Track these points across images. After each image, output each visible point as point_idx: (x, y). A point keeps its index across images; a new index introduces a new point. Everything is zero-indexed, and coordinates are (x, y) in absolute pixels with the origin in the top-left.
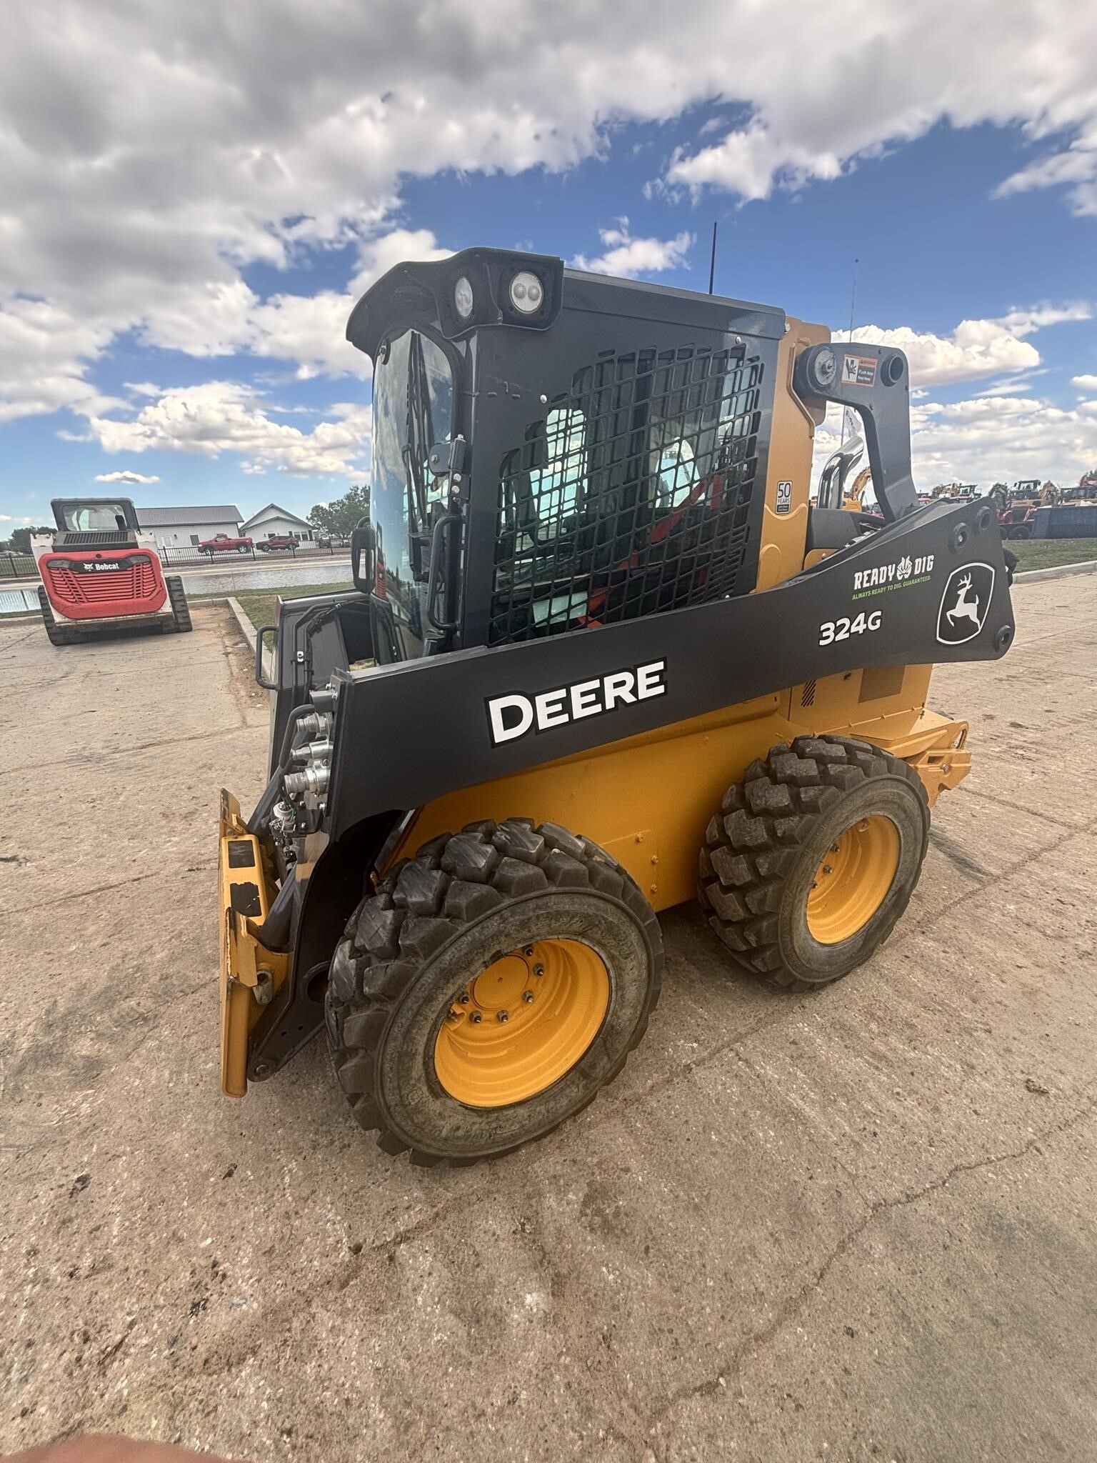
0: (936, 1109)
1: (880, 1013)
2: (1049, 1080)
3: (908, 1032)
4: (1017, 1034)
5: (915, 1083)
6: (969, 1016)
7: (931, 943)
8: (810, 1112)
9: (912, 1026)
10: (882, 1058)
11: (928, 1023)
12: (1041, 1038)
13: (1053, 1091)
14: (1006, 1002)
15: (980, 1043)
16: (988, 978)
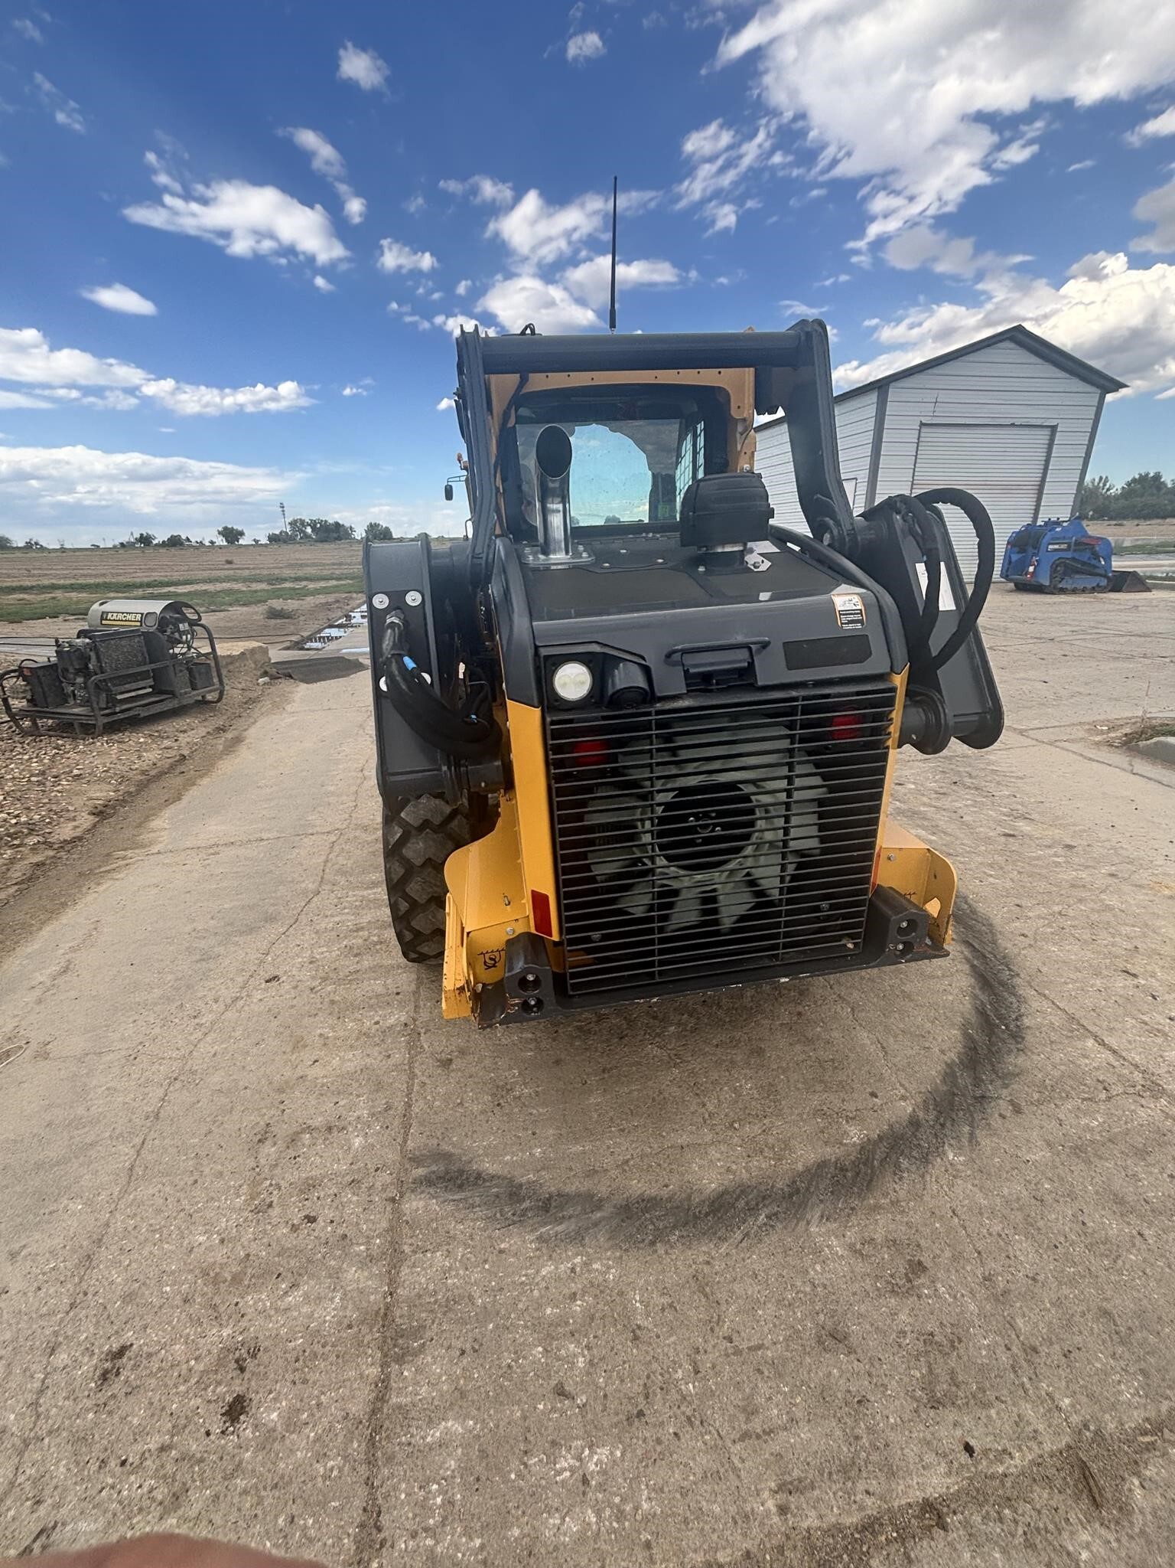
0: (317, 932)
1: (378, 947)
2: (266, 990)
3: (355, 952)
4: (295, 1002)
5: (334, 933)
6: (329, 988)
7: (392, 1021)
8: (365, 893)
9: (356, 955)
10: (357, 930)
11: (351, 964)
12: (279, 1013)
13: (263, 986)
14: (312, 1019)
15: (313, 978)
16: (332, 1028)
